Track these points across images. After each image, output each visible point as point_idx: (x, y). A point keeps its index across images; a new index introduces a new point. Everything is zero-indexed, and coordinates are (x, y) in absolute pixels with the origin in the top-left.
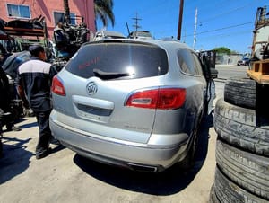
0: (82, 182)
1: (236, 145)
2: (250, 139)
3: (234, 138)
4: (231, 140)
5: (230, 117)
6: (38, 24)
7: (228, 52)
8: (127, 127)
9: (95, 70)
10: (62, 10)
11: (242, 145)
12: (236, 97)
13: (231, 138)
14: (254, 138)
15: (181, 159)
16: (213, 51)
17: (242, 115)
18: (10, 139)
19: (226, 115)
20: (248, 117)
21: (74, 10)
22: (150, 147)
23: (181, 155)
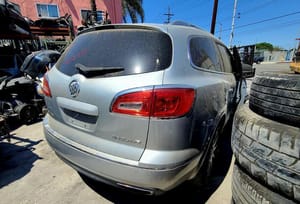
0: (77, 194)
1: (260, 180)
2: (284, 176)
3: (258, 170)
4: (253, 171)
5: (253, 135)
6: (63, 22)
7: (269, 47)
8: (115, 139)
9: (76, 65)
10: (89, 7)
11: (270, 182)
12: (267, 104)
13: (254, 169)
14: (293, 175)
15: (192, 177)
16: (251, 47)
17: (274, 135)
18: (23, 140)
19: (248, 132)
20: (284, 139)
21: (101, 7)
22: (142, 167)
23: (191, 172)
